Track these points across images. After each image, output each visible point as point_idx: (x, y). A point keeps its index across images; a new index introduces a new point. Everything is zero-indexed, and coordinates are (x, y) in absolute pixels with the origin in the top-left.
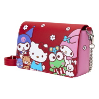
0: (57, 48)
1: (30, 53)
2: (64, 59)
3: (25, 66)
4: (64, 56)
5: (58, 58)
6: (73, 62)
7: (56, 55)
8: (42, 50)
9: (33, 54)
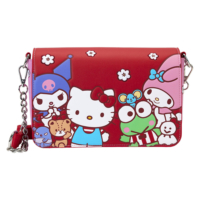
0: (138, 94)
1: (68, 112)
2: (153, 113)
3: (57, 142)
4: (153, 107)
5: (140, 114)
6: (173, 116)
7: (135, 109)
8: (101, 101)
9: (77, 113)
